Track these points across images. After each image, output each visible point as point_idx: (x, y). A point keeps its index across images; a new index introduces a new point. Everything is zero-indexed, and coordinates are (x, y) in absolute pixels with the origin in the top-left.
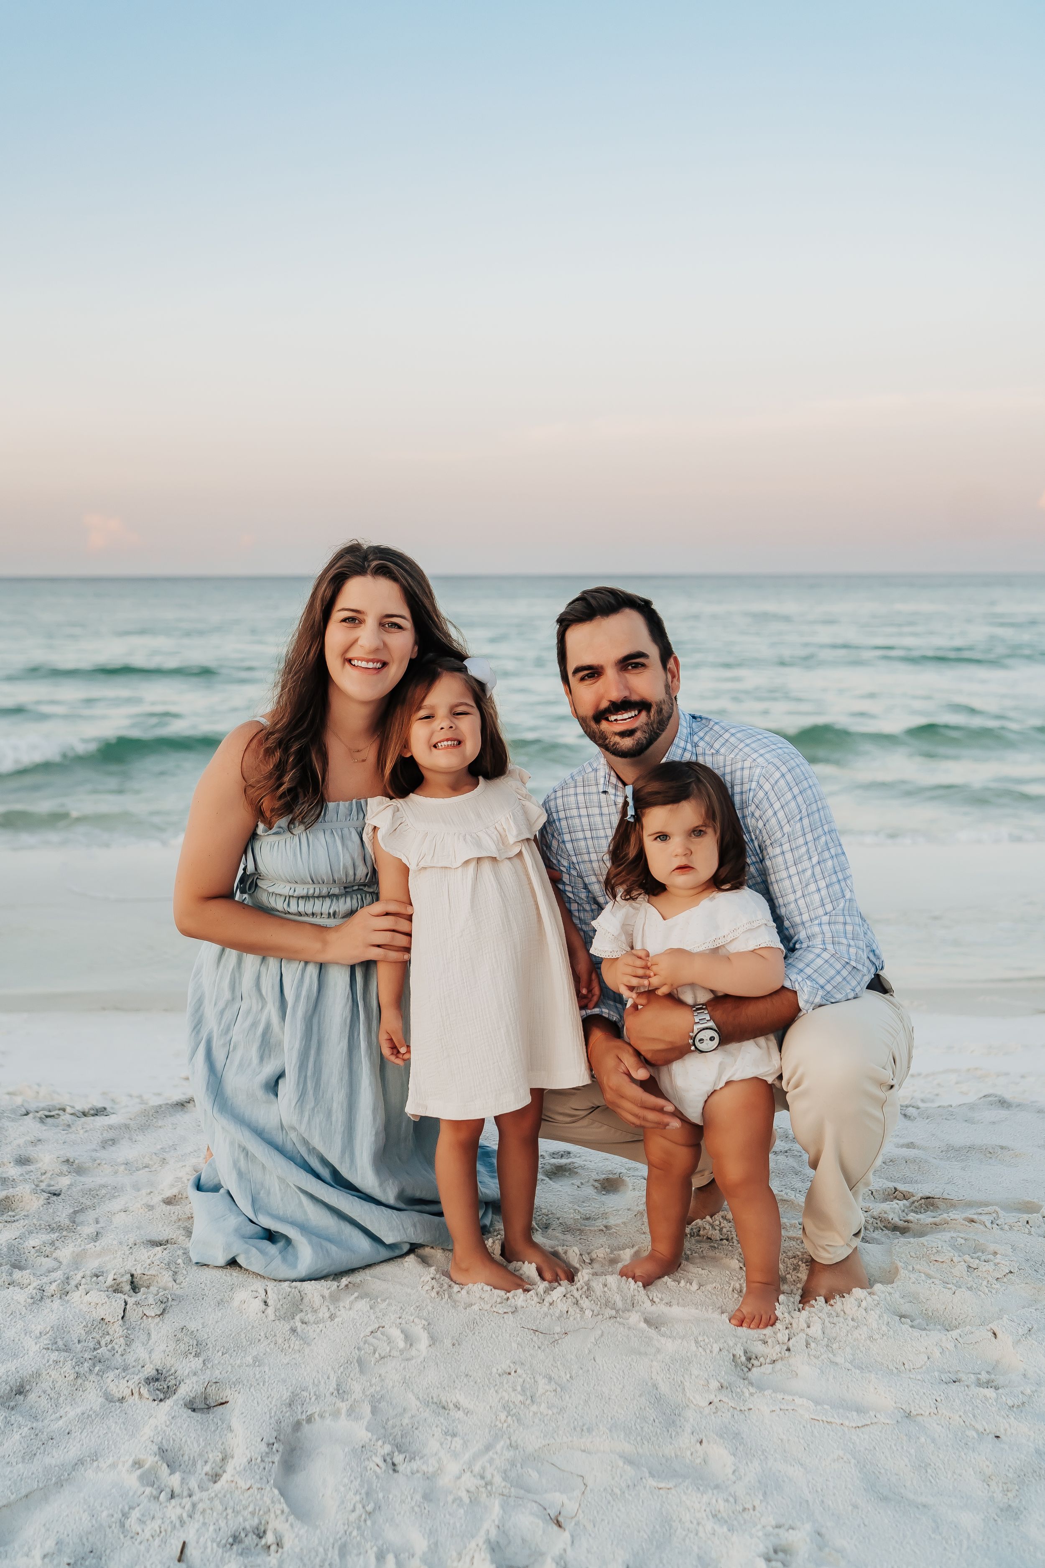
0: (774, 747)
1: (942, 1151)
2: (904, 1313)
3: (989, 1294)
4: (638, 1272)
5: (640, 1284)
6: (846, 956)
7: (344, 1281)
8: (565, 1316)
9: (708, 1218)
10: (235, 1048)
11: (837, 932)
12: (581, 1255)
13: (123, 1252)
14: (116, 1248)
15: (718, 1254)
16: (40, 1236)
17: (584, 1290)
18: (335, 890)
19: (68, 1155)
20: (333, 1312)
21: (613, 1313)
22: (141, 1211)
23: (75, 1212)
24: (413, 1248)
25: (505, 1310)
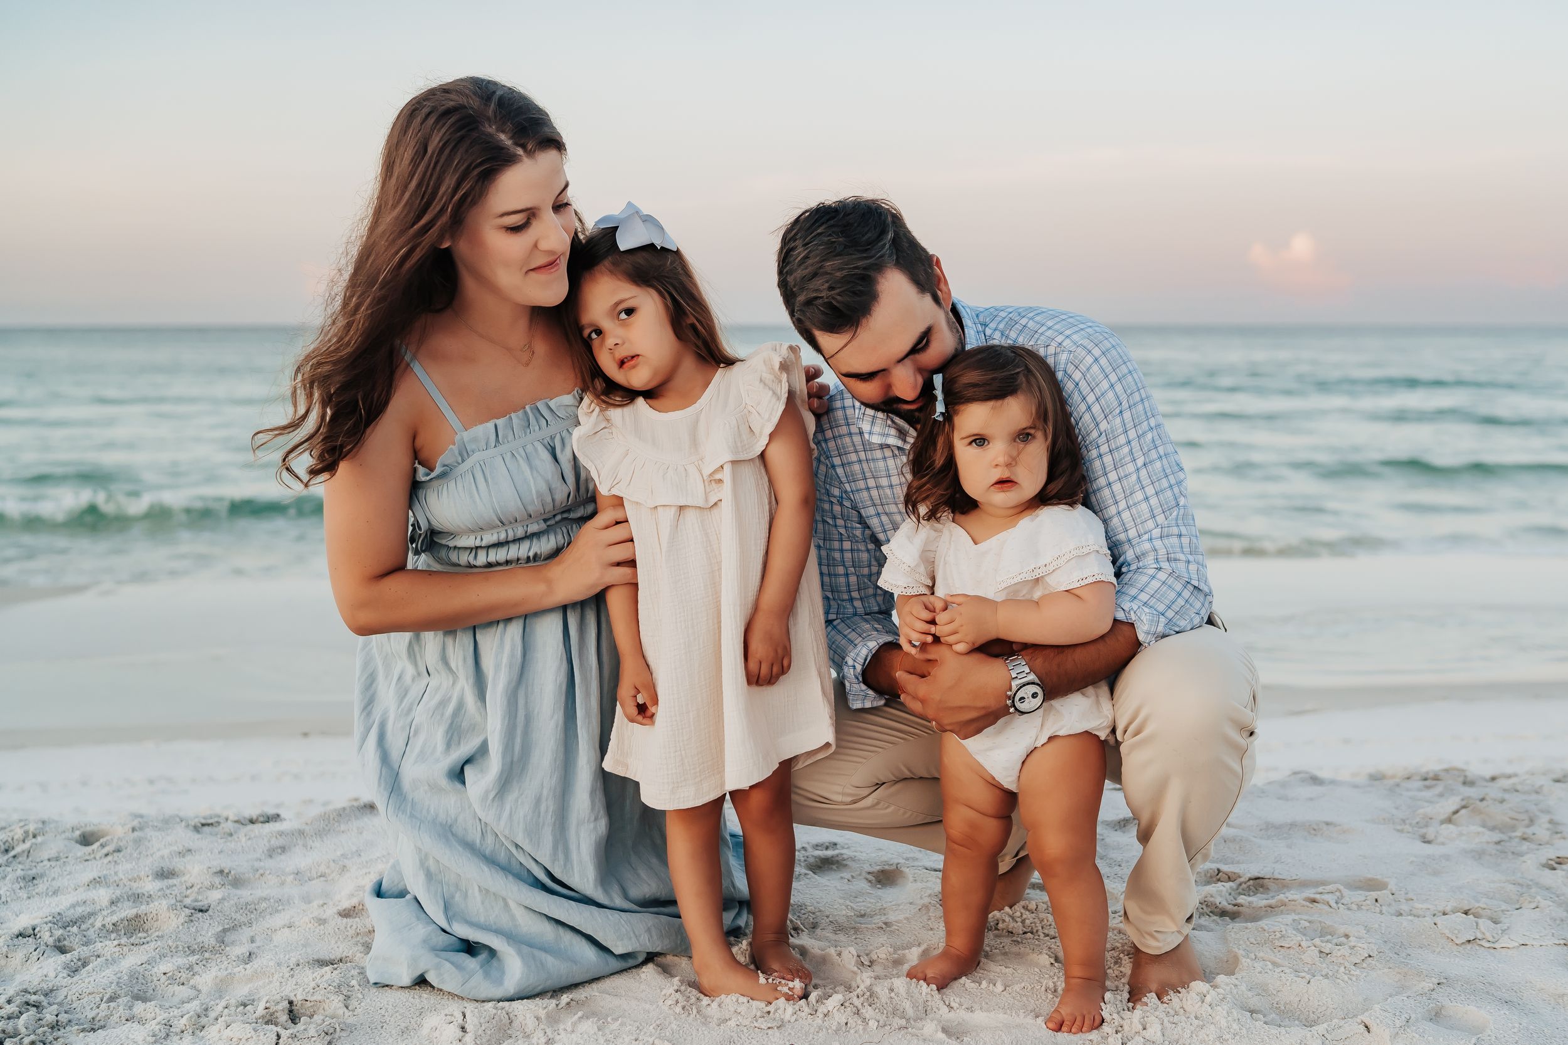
0: (1082, 326)
1: (1261, 830)
2: (1252, 1008)
3: (1350, 982)
4: (930, 974)
5: (934, 987)
6: (1186, 575)
7: (565, 998)
8: (844, 1029)
9: (1007, 909)
10: (416, 733)
11: (1172, 547)
12: (859, 956)
13: (281, 975)
14: (273, 971)
15: (1023, 949)
16: (175, 959)
17: (866, 997)
18: (534, 528)
19: (223, 865)
20: (551, 1036)
21: (903, 1022)
22: (310, 925)
23: (225, 931)
24: (650, 958)
25: (769, 1025)
